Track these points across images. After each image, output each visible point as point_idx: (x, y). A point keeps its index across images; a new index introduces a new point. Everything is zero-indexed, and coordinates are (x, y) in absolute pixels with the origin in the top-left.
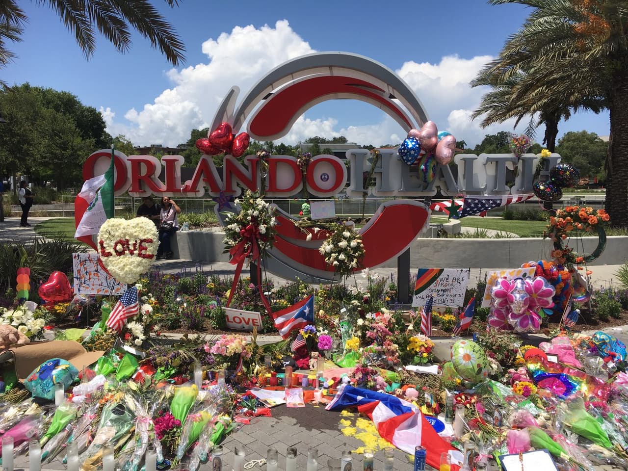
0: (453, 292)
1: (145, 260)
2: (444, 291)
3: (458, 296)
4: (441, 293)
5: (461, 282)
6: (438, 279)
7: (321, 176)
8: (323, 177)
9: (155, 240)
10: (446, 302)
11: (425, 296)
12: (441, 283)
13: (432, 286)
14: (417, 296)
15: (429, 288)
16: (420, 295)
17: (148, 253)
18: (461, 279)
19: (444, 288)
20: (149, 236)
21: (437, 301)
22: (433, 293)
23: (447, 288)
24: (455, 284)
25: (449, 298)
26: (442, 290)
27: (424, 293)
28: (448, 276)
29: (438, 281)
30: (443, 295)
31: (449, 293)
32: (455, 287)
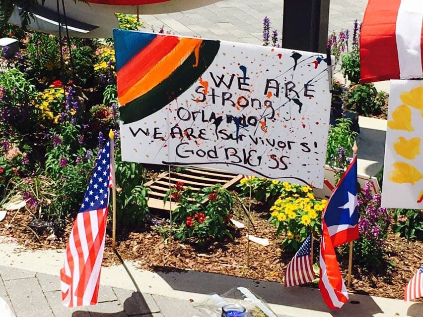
0: (276, 131)
2: (240, 122)
3: (297, 147)
4: (231, 128)
5: (303, 99)
6: (205, 76)
10: (254, 160)
11: (165, 131)
12: (219, 91)
13: (187, 98)
14: (135, 125)
15: (174, 104)
16: (148, 122)
18: (300, 89)
19: (237, 113)
21: (221, 153)
22: (197, 125)
23: (248, 112)
24: (277, 102)
25: (263, 150)
26: (229, 119)
27: (161, 119)
28: (243, 69)
29: (206, 84)
30: (240, 137)
31: (260, 133)
32: (282, 112)
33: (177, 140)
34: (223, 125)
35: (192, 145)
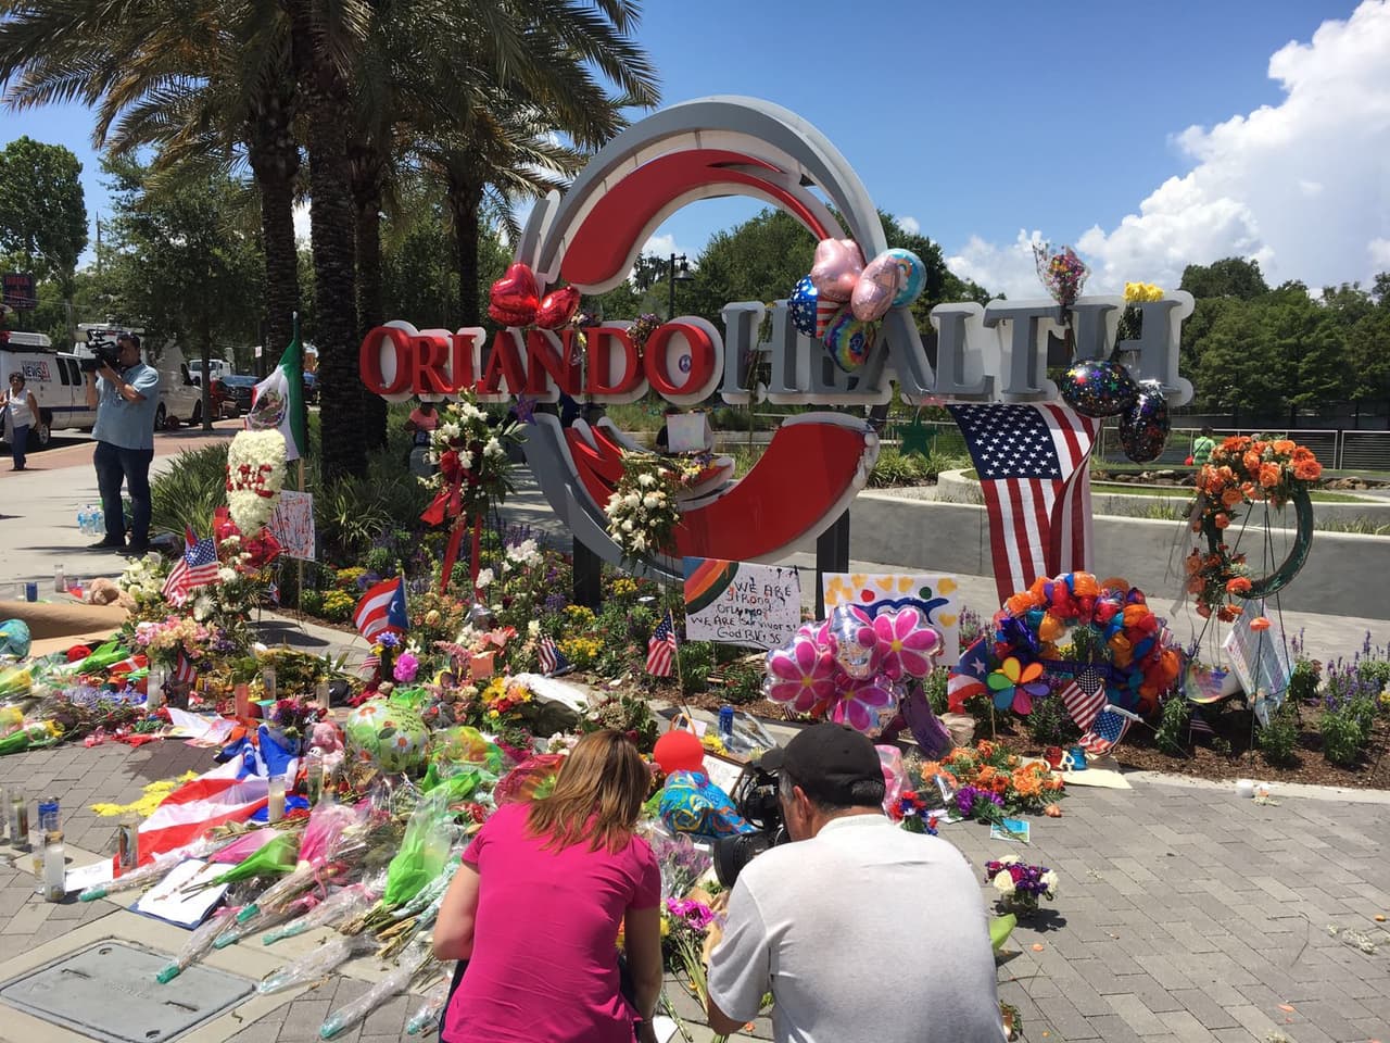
0: (773, 618)
1: (261, 500)
2: (752, 613)
3: (785, 628)
4: (747, 617)
5: (785, 597)
6: (732, 584)
7: (680, 362)
8: (683, 363)
9: (274, 468)
10: (761, 638)
11: (711, 620)
12: (740, 593)
13: (723, 598)
14: (694, 616)
15: (716, 602)
16: (701, 614)
17: (266, 489)
18: (783, 590)
19: (750, 608)
20: (269, 462)
21: (743, 633)
22: (729, 615)
23: (757, 606)
24: (771, 599)
25: (766, 631)
26: (747, 611)
27: (708, 612)
28: (752, 579)
29: (732, 589)
30: (753, 623)
31: (764, 620)
32: (774, 606)
33: (718, 626)
34: (743, 615)
35: (726, 629)
